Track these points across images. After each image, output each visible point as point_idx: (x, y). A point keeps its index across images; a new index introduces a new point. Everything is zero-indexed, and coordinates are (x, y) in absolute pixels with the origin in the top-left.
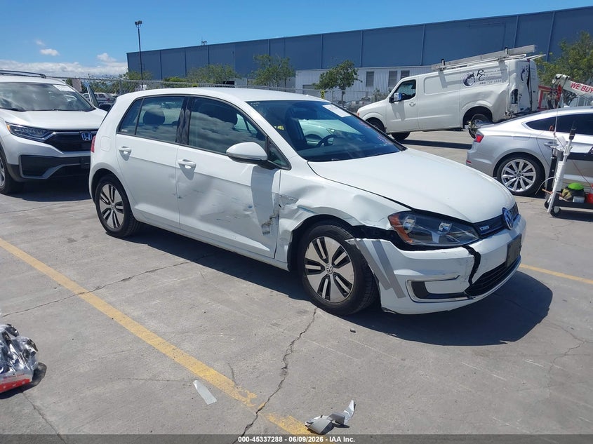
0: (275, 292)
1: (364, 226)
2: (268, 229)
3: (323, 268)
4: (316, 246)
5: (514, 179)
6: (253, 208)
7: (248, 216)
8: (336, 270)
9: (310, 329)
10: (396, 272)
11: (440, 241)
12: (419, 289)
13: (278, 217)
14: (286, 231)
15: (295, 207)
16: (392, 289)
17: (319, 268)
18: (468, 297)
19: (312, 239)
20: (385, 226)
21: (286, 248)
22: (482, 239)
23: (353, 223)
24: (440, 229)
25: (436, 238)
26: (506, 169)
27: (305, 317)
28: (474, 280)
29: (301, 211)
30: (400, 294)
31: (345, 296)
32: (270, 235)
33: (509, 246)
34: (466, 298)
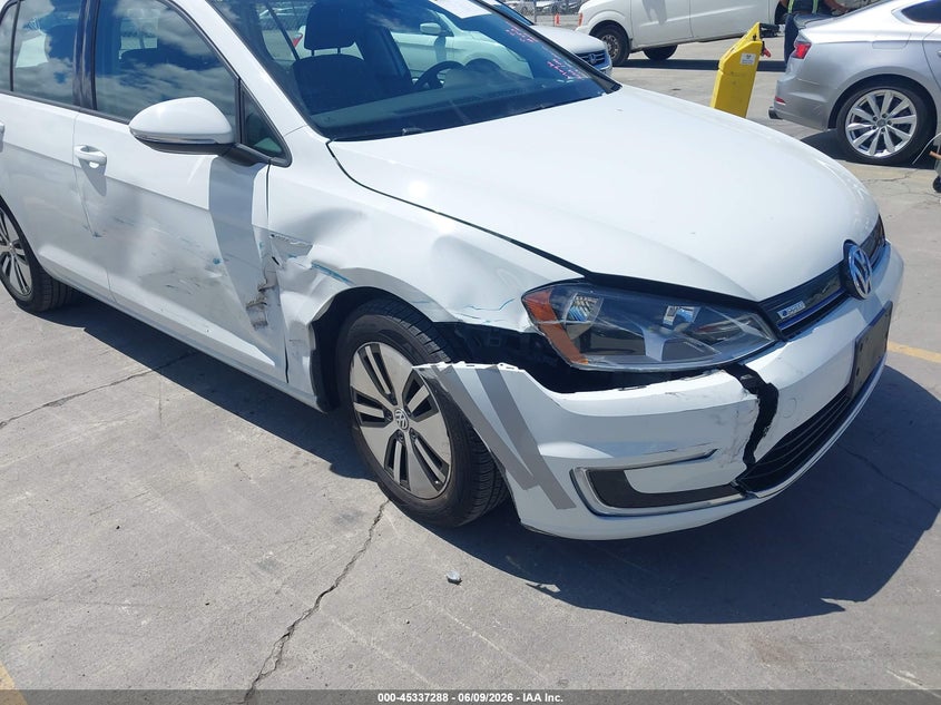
0: (305, 455)
1: (461, 325)
2: (261, 316)
3: (388, 413)
4: (366, 360)
5: (872, 132)
6: (222, 263)
7: (214, 282)
8: (413, 424)
9: (349, 575)
10: (546, 450)
11: (667, 357)
12: (610, 487)
13: (276, 288)
14: (296, 324)
15: (305, 263)
16: (538, 489)
17: (379, 413)
18: (743, 493)
19: (356, 345)
20: (517, 321)
21: (307, 361)
22: (785, 341)
23: (436, 316)
24: (668, 319)
25: (654, 348)
26: (856, 110)
27: (349, 535)
28: (759, 455)
29: (321, 276)
30: (561, 501)
31: (438, 488)
32: (268, 329)
33: (858, 346)
34: (739, 496)
